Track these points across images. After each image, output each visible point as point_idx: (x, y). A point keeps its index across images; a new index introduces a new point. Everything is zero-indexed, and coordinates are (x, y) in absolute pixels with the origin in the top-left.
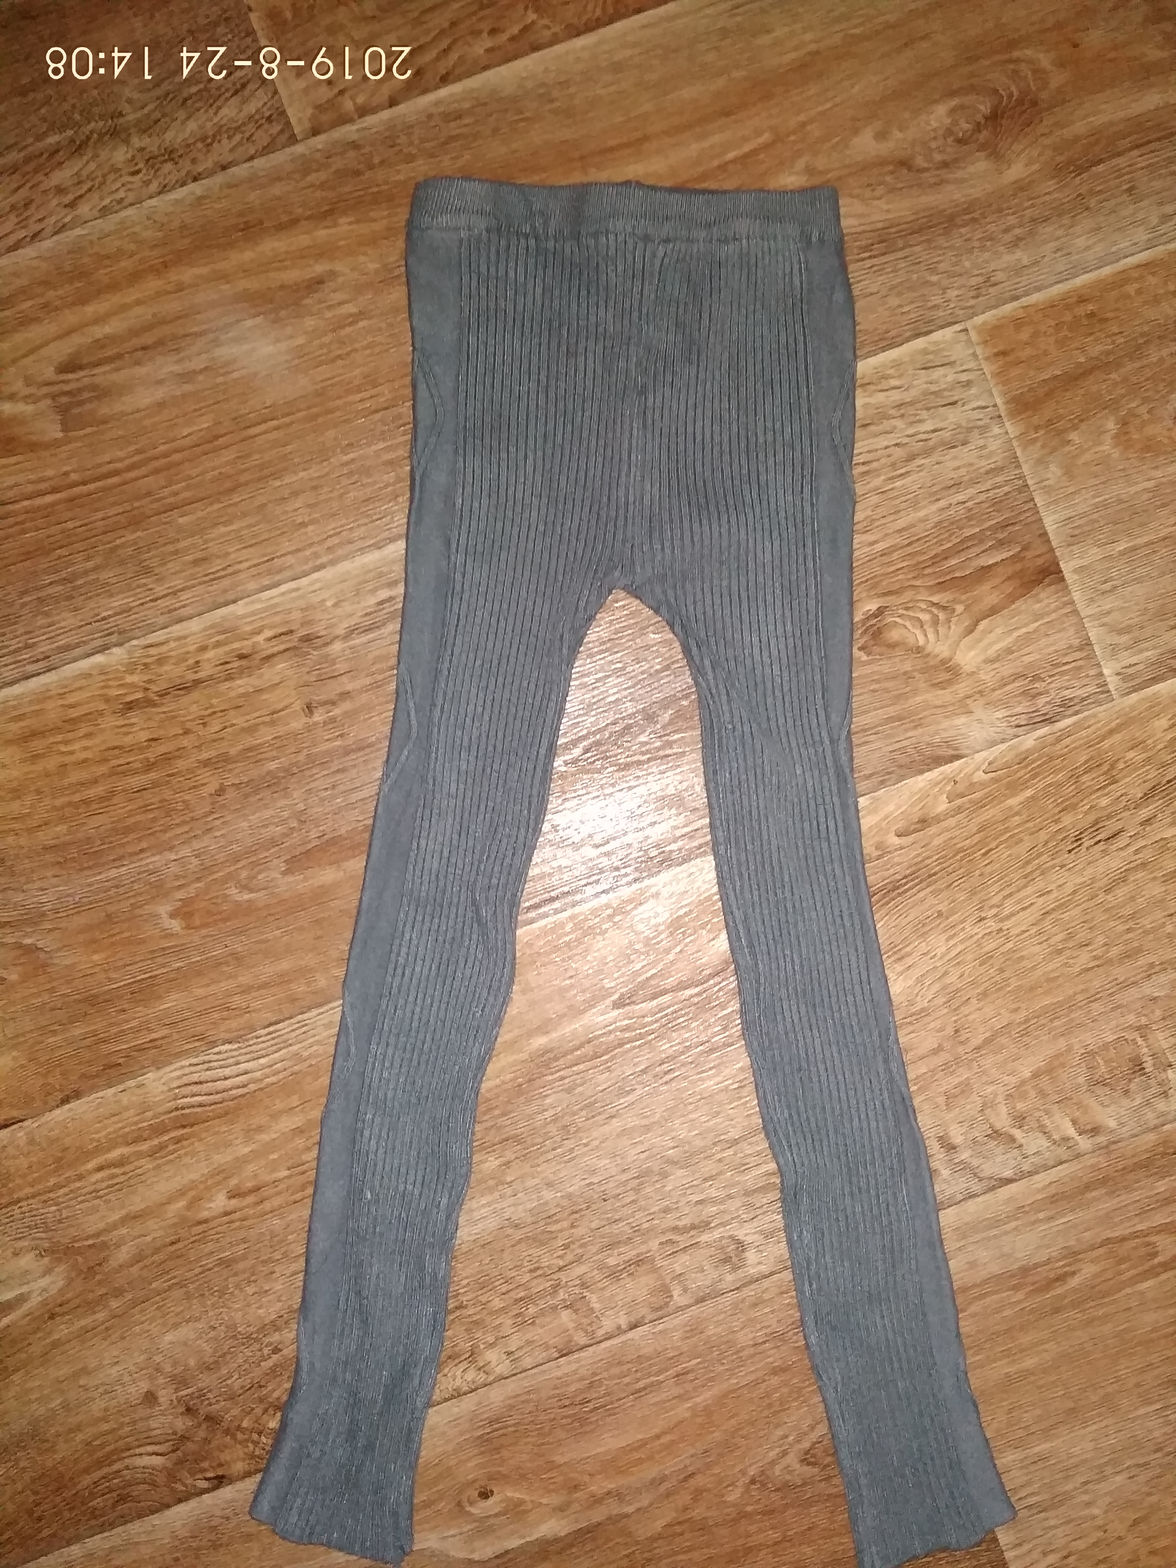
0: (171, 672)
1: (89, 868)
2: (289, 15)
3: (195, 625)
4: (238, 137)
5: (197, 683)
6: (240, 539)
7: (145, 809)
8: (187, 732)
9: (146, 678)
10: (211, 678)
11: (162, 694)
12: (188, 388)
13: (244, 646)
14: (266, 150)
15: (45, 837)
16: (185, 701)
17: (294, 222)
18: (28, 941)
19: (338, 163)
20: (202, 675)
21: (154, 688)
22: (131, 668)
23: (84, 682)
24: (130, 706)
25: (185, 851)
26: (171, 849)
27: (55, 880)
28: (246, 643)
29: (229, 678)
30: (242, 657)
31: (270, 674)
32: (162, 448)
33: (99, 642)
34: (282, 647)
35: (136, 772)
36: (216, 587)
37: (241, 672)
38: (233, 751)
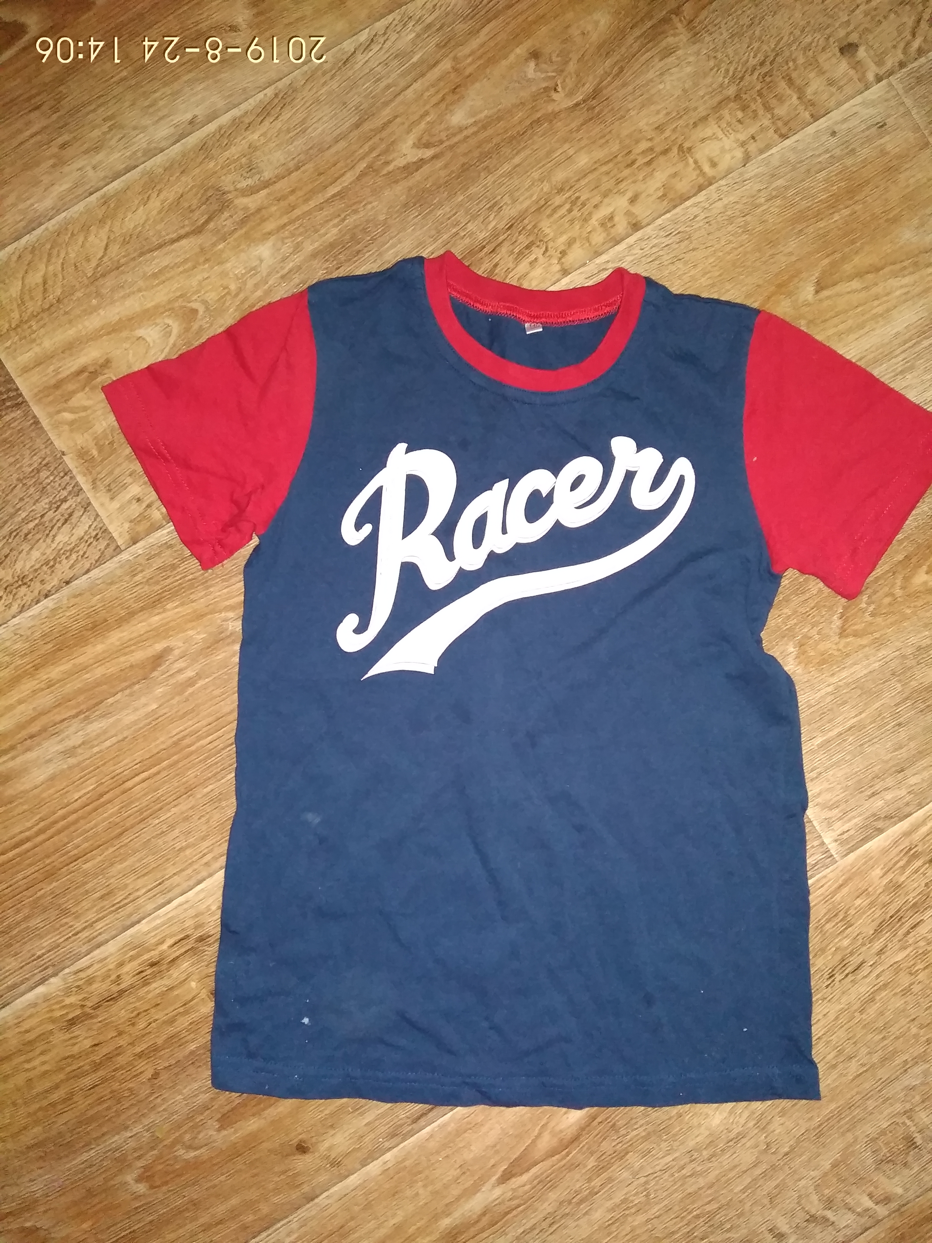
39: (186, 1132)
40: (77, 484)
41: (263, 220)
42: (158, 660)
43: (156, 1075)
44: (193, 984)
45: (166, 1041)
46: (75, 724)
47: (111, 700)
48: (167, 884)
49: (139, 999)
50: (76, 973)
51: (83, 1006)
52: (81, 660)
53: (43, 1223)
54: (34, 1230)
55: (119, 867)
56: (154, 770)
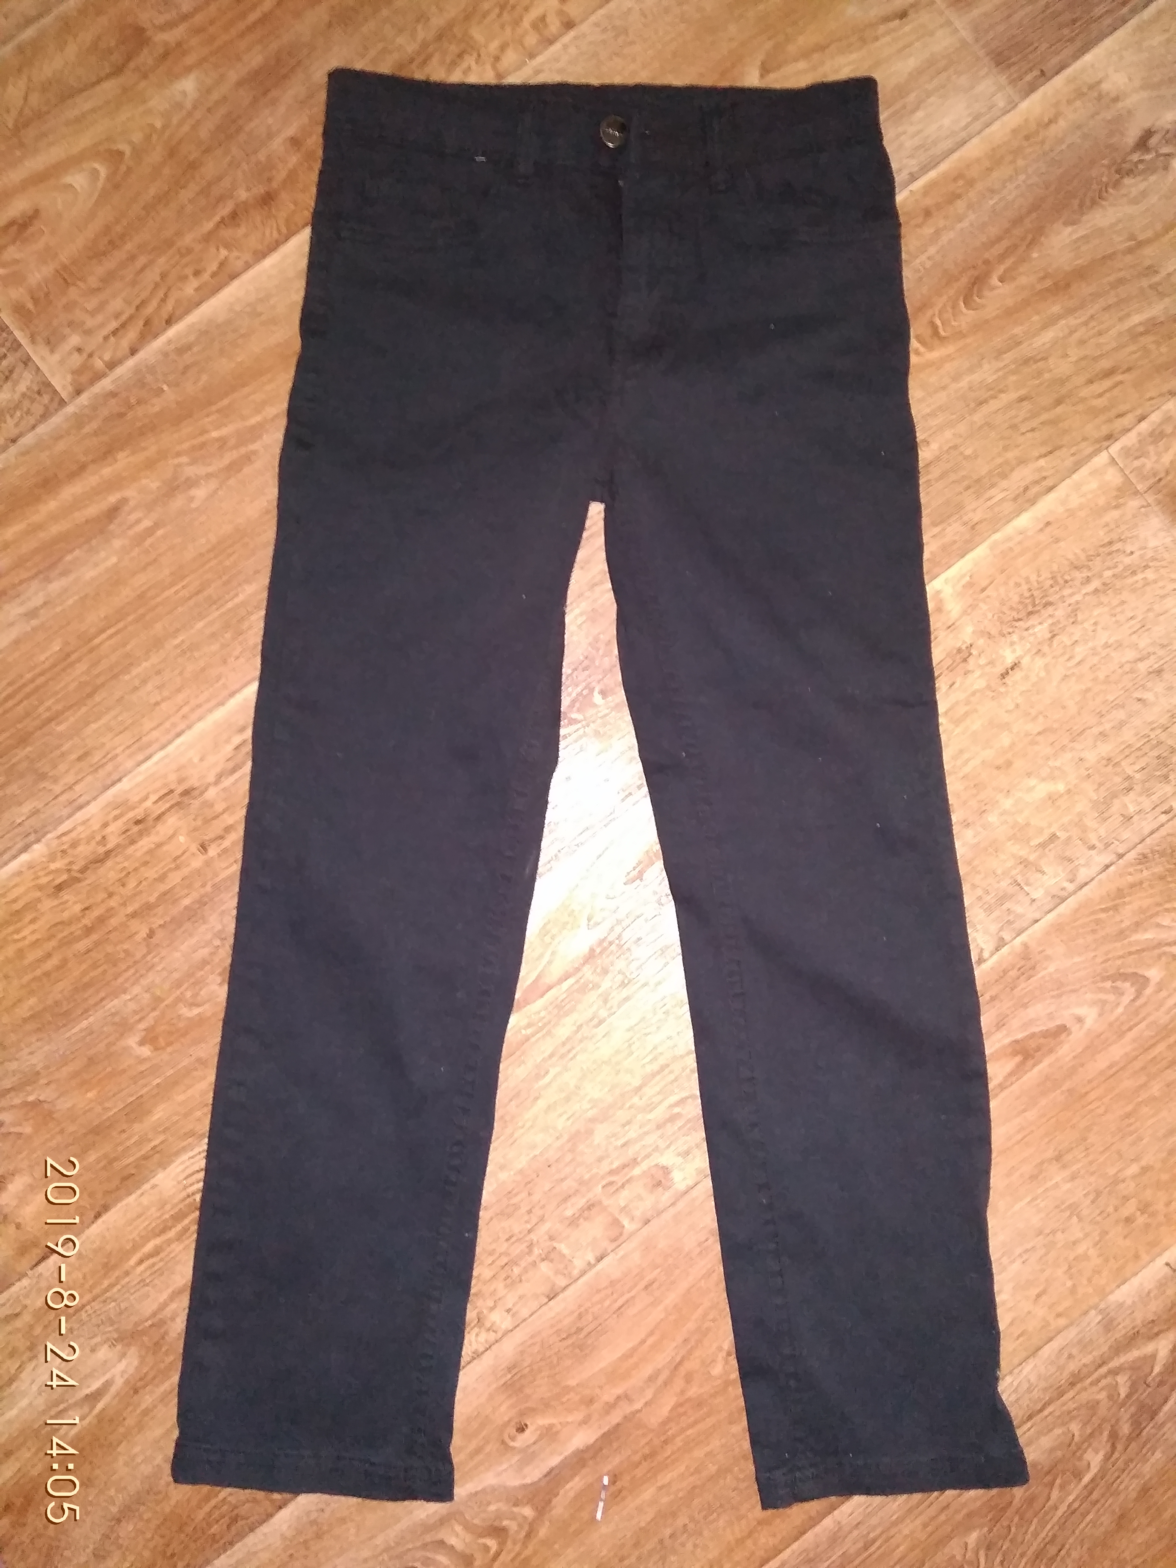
0: (85, 851)
1: (64, 1025)
2: (30, 305)
3: (93, 809)
4: (18, 414)
5: (108, 854)
6: (110, 729)
7: (95, 966)
8: (110, 895)
9: (66, 861)
10: (118, 846)
11: (83, 870)
12: (34, 622)
13: (138, 813)
14: (45, 416)
15: (23, 1011)
16: (102, 871)
17: (83, 467)
18: (31, 1098)
19: (105, 412)
20: (110, 846)
21: (75, 867)
22: (52, 857)
23: (17, 880)
24: (59, 888)
25: (136, 990)
26: (125, 991)
27: (39, 1044)
28: (137, 811)
29: (133, 842)
30: (138, 822)
31: (164, 829)
32: (29, 676)
33: (20, 845)
34: (168, 805)
35: (78, 939)
36: (101, 773)
37: (141, 834)
38: (152, 899)
39: (186, 989)
40: (15, 340)
41: (184, 53)
42: (113, 512)
43: (151, 934)
44: (182, 839)
45: (158, 898)
46: (35, 585)
47: (69, 558)
48: (145, 739)
49: (127, 858)
50: (59, 837)
51: (69, 871)
52: (36, 518)
53: (47, 1094)
54: (38, 1103)
55: (94, 726)
56: (121, 625)
